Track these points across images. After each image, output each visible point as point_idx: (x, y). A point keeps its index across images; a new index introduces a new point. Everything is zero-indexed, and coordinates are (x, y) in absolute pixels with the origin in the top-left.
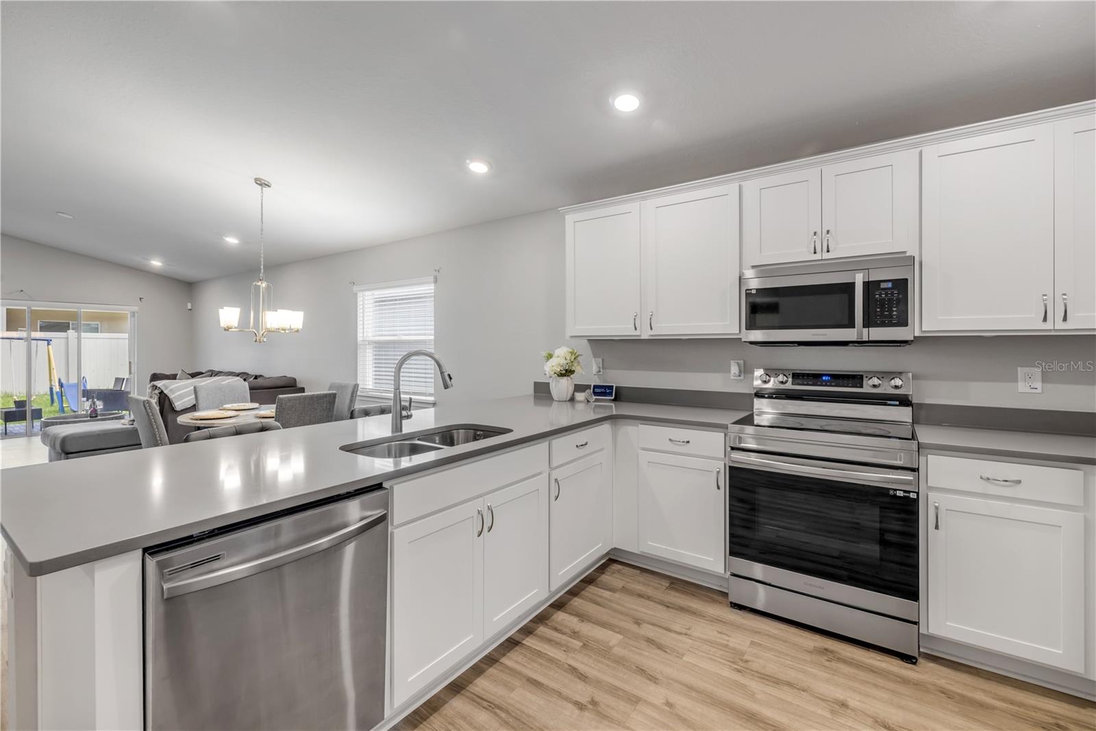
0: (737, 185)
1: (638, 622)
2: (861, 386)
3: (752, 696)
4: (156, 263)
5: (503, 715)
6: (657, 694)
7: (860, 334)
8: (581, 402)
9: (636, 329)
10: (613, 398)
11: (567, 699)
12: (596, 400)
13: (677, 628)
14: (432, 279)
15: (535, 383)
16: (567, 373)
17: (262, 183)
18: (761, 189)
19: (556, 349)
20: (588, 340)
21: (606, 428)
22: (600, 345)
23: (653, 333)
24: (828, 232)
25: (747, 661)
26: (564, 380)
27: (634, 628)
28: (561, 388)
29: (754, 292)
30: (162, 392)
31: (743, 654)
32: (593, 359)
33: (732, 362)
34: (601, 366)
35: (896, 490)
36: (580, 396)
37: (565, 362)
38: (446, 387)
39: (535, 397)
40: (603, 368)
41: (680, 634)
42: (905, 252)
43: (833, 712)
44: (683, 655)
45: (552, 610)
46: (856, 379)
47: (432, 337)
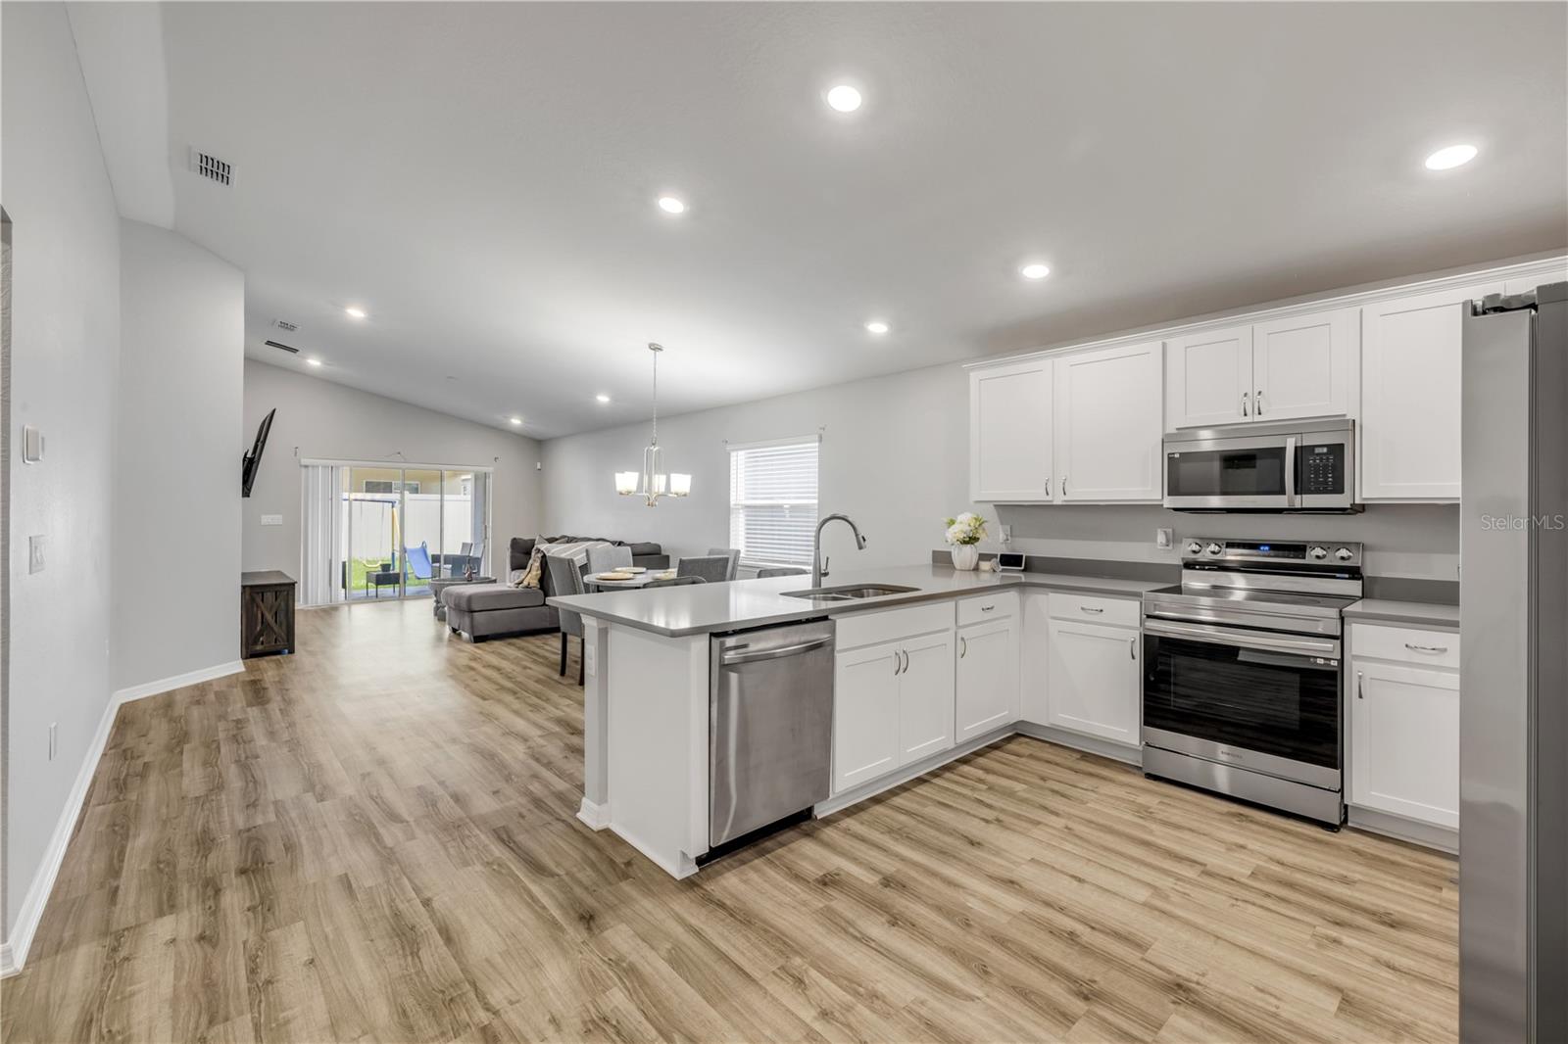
0: (1160, 342)
1: (1043, 779)
2: (1304, 558)
3: (1151, 832)
4: (516, 422)
5: (919, 818)
6: (1059, 822)
7: (1290, 501)
8: (984, 571)
9: (1047, 494)
10: (1022, 568)
11: (975, 816)
12: (1003, 570)
13: (1084, 786)
14: (817, 437)
15: (934, 552)
16: (971, 540)
17: (655, 348)
18: (1186, 348)
19: (959, 514)
20: (995, 506)
21: (1012, 596)
22: (1008, 510)
23: (1066, 498)
24: (1260, 393)
25: (1151, 813)
26: (968, 548)
27: (1041, 783)
28: (964, 556)
29: (1177, 456)
30: (544, 556)
31: (1149, 808)
32: (1000, 526)
33: (1159, 530)
34: (1009, 533)
35: (1317, 657)
36: (985, 565)
37: (969, 528)
38: (860, 548)
39: (934, 566)
40: (1011, 536)
41: (1086, 790)
42: (1344, 415)
43: (1228, 849)
44: (1087, 802)
45: (957, 764)
46: (1299, 549)
47: (816, 501)
